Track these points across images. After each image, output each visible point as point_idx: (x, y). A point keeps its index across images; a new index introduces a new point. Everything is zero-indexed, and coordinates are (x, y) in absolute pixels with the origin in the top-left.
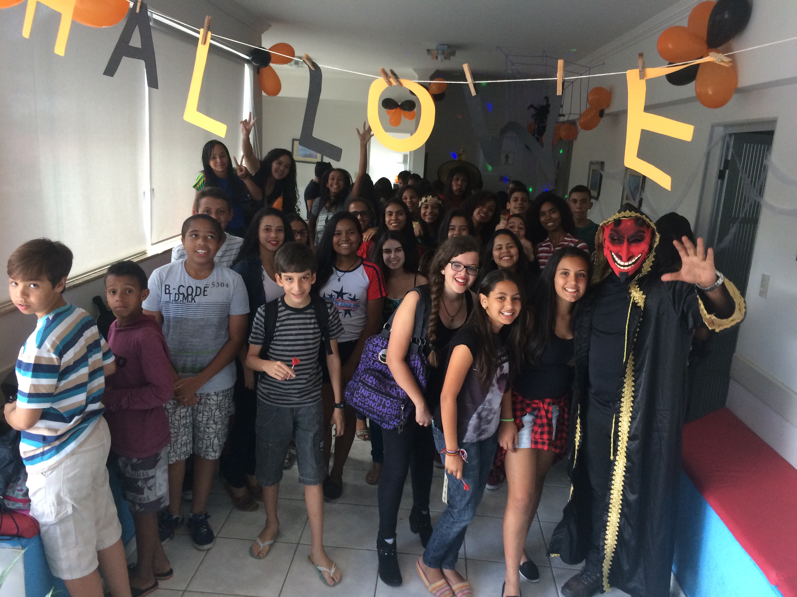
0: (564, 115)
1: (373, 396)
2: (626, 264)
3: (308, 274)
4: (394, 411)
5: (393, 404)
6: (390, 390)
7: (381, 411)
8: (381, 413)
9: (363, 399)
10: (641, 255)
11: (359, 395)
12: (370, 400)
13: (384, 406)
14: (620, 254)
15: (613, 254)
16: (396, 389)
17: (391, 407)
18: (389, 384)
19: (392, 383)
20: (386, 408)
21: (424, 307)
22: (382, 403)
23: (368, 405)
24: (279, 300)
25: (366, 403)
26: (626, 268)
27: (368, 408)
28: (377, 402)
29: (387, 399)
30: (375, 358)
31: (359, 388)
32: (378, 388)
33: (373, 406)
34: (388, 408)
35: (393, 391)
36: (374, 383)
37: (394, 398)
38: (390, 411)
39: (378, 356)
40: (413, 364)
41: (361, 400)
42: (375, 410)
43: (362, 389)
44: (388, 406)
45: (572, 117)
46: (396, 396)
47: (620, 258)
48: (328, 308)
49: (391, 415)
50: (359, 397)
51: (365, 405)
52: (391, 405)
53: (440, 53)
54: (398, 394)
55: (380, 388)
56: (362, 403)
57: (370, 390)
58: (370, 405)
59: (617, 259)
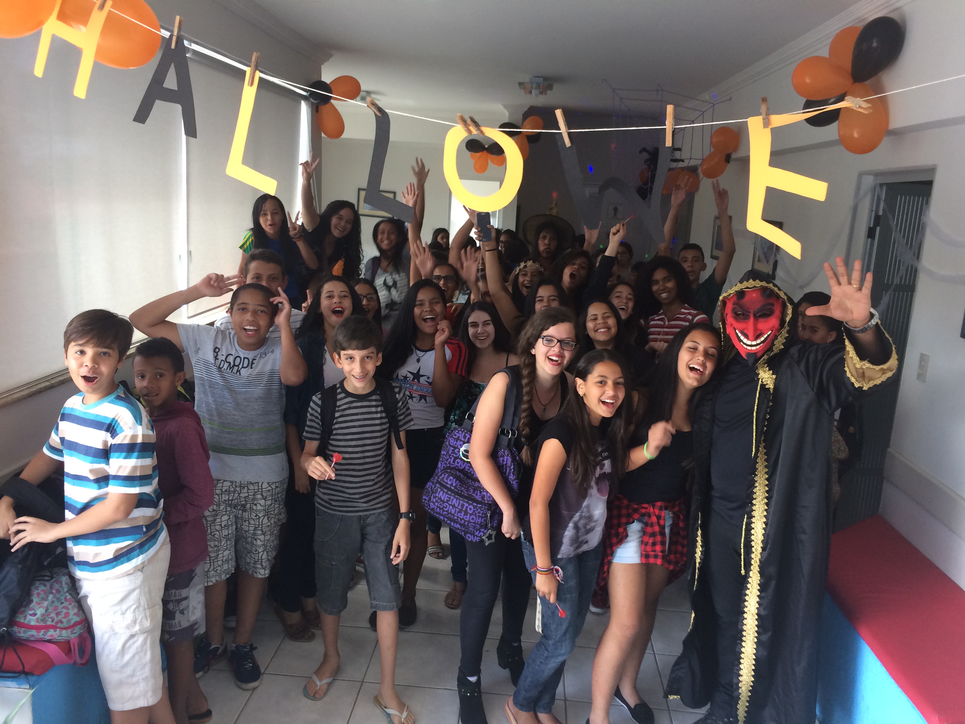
0: (683, 161)
1: (453, 499)
2: (754, 343)
3: (372, 353)
4: (479, 519)
5: (477, 510)
6: (474, 493)
7: (463, 519)
8: (463, 521)
9: (441, 504)
10: (770, 332)
11: (437, 499)
12: (450, 505)
13: (466, 513)
14: (745, 331)
15: (737, 331)
16: (481, 492)
17: (474, 513)
18: (473, 486)
19: (477, 484)
20: (469, 514)
21: (515, 392)
22: (464, 510)
23: (447, 511)
24: (338, 386)
25: (445, 509)
26: (754, 348)
27: (448, 515)
28: (457, 508)
29: (469, 504)
30: (456, 454)
31: (437, 490)
32: (459, 490)
33: (453, 512)
34: (471, 514)
35: (477, 494)
36: (454, 485)
37: (478, 502)
38: (473, 519)
39: (459, 452)
40: (501, 461)
41: (439, 505)
42: (456, 518)
43: (440, 492)
44: (471, 512)
45: (693, 163)
46: (480, 500)
47: (746, 336)
48: (396, 393)
49: (474, 523)
50: (437, 501)
51: (444, 511)
52: (474, 511)
53: (534, 86)
54: (483, 497)
55: (462, 491)
56: (439, 507)
57: (449, 493)
58: (449, 512)
59: (742, 338)
